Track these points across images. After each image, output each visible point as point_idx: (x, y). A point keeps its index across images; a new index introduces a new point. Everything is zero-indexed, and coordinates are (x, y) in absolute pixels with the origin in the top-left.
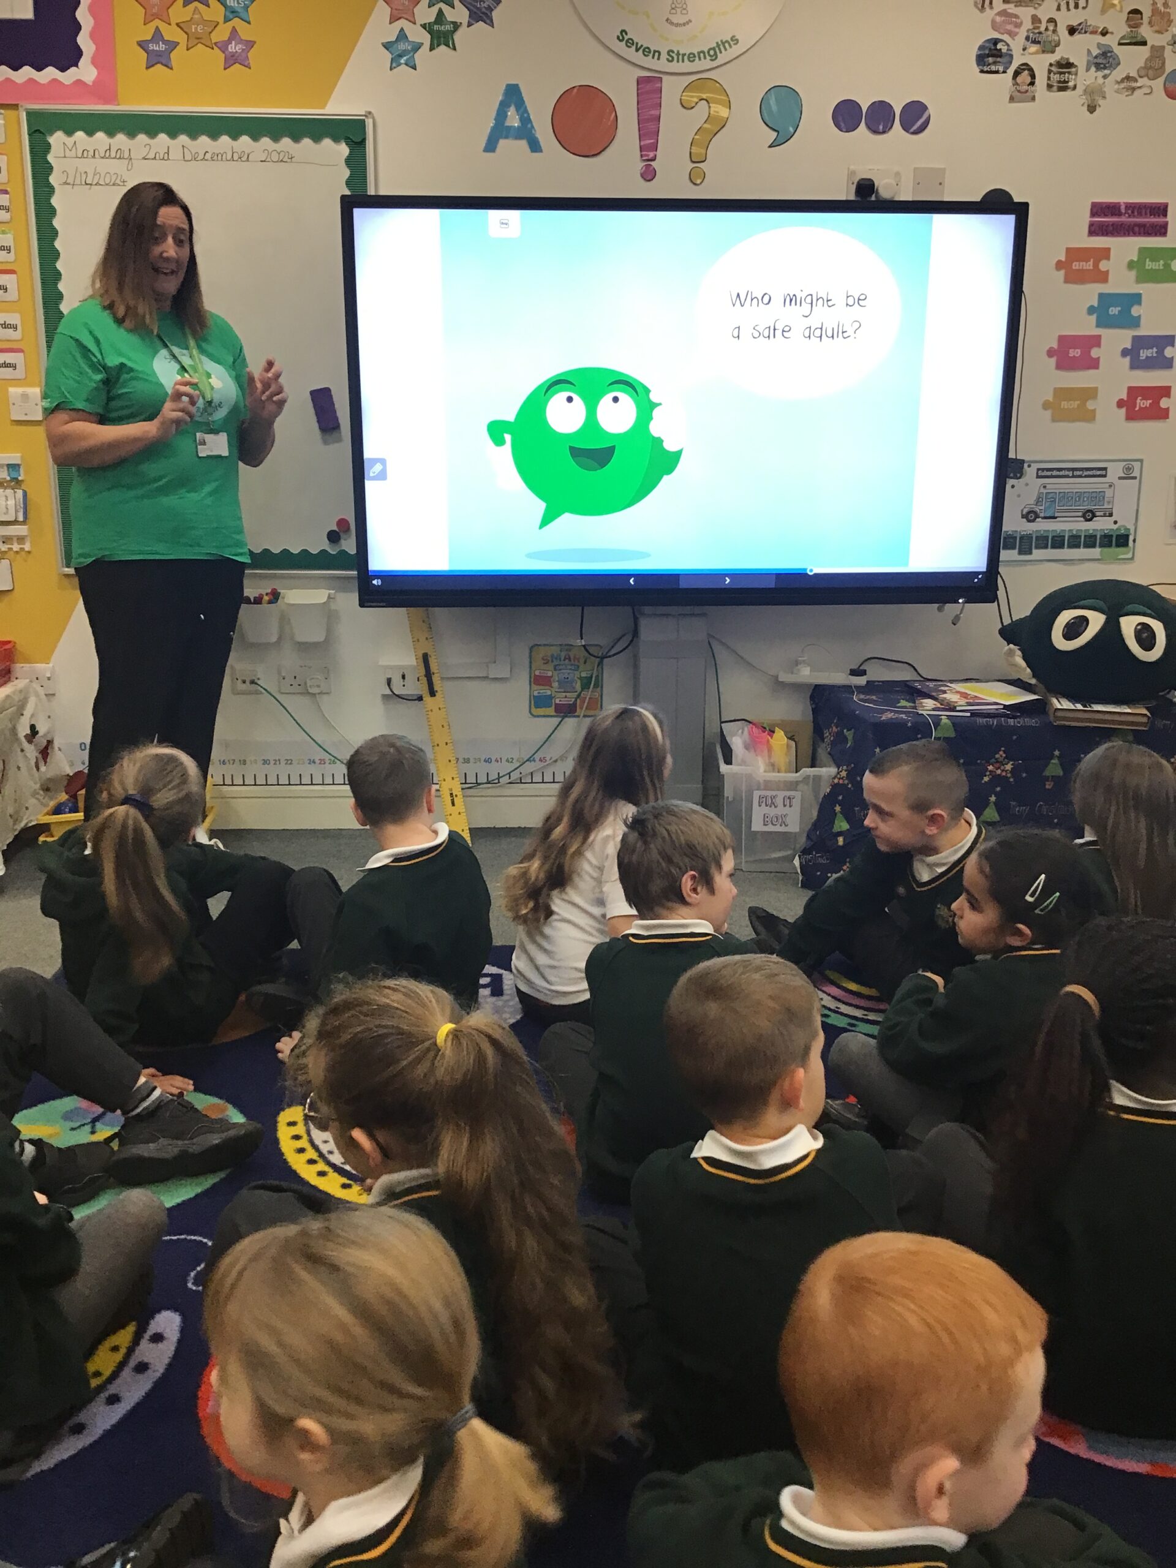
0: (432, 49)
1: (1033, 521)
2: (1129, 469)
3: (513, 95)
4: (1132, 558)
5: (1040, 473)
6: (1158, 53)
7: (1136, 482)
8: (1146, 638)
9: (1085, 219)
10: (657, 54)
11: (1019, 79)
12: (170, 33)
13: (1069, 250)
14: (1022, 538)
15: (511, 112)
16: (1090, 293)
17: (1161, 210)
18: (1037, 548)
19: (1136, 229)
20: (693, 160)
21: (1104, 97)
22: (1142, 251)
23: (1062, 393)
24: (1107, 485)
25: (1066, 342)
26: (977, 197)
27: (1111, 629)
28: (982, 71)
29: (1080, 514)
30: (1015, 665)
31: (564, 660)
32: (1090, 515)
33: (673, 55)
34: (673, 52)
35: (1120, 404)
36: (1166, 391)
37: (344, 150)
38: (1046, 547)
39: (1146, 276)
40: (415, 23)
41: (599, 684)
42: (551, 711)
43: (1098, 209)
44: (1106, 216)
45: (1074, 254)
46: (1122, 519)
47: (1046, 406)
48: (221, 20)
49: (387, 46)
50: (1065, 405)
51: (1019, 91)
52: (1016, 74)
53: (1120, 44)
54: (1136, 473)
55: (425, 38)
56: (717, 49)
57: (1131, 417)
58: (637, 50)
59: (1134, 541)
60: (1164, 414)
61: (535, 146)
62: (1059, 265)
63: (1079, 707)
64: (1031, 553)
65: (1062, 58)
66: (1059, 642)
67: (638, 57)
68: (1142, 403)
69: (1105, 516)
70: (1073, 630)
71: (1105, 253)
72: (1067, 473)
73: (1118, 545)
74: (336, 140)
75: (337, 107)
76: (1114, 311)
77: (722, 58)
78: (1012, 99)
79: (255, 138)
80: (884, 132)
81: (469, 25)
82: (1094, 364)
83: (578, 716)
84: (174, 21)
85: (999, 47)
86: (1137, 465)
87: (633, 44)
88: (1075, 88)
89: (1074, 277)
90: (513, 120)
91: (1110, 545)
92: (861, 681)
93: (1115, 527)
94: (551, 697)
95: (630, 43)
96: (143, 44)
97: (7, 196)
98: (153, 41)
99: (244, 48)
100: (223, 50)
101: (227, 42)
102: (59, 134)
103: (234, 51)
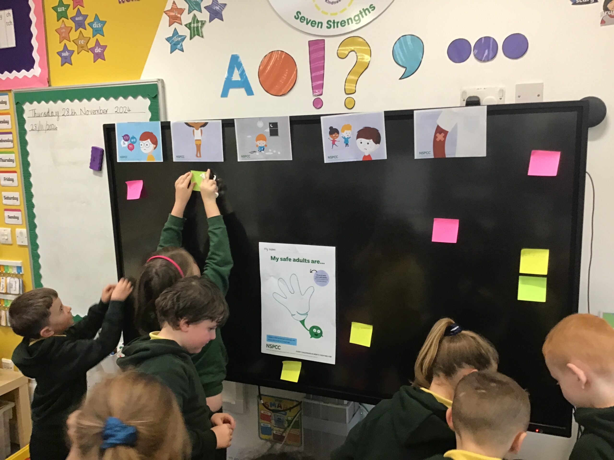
0: (191, 38)
3: (235, 61)
10: (320, 25)
11: (610, 6)
12: (71, 46)
15: (235, 72)
20: (347, 92)
28: (575, 3)
31: (278, 406)
33: (331, 23)
34: (330, 21)
37: (148, 102)
40: (181, 24)
41: (299, 426)
42: (271, 437)
48: (91, 36)
49: (168, 39)
51: (610, 16)
52: (607, 2)
55: (188, 32)
56: (360, 15)
58: (307, 23)
61: (250, 92)
67: (309, 28)
74: (144, 97)
75: (146, 77)
77: (364, 21)
78: (603, 23)
79: (107, 98)
80: (490, 59)
81: (210, 21)
84: (72, 40)
87: (304, 20)
90: (236, 77)
94: (271, 429)
95: (303, 19)
96: (59, 53)
97: (11, 135)
98: (64, 51)
99: (102, 50)
100: (93, 52)
101: (94, 48)
102: (27, 104)
103: (97, 52)
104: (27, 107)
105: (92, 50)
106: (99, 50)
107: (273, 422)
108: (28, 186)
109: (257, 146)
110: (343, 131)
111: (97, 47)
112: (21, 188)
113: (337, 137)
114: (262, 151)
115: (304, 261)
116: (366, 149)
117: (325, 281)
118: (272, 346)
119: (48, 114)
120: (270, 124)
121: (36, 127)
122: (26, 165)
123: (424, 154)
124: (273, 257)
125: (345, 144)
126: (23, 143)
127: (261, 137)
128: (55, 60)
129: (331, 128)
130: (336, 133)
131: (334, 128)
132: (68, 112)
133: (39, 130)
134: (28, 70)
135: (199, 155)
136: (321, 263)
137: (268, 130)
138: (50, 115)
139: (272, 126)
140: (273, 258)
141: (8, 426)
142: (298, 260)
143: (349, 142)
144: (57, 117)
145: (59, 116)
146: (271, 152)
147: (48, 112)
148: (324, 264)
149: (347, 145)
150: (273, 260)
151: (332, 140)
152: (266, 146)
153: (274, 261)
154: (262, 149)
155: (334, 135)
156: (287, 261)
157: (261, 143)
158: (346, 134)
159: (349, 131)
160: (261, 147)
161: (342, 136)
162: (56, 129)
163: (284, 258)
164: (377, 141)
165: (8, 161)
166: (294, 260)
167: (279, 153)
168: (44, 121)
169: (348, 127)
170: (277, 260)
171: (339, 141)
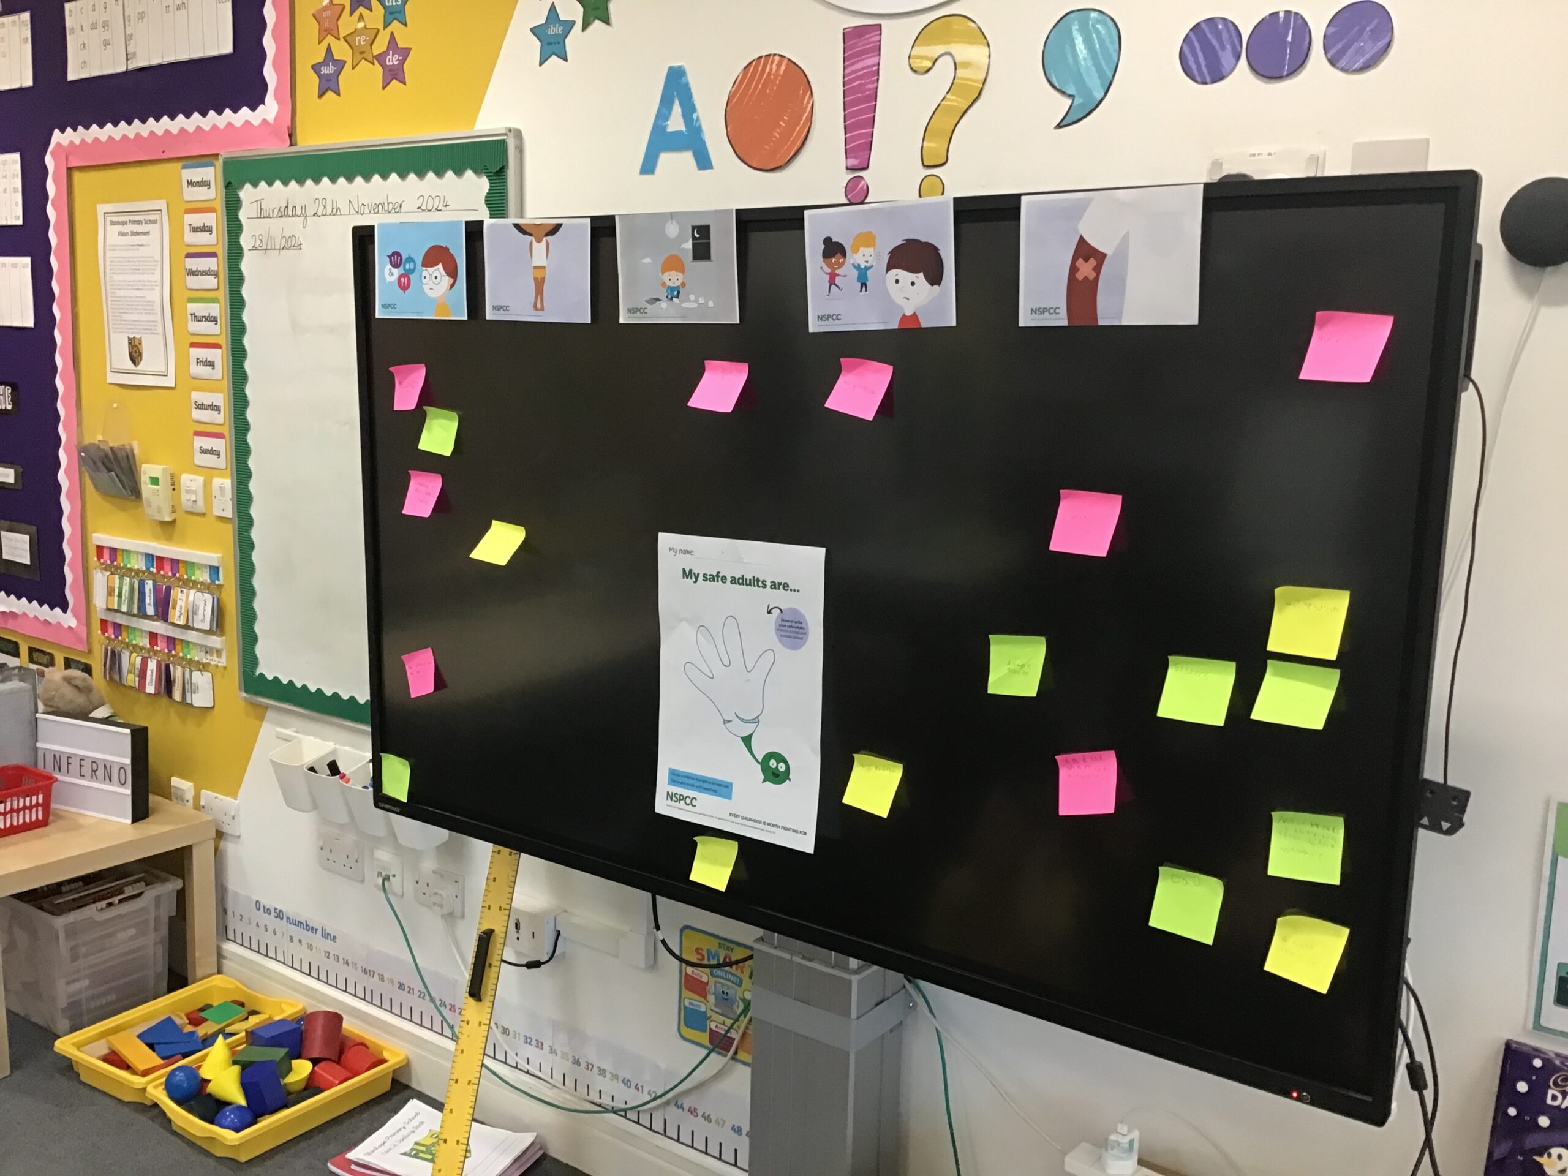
0: (585, 26)
3: (677, 83)
12: (342, 51)
15: (677, 109)
20: (926, 164)
37: (483, 184)
42: (700, 1035)
48: (381, 25)
49: (536, 31)
55: (578, 13)
61: (704, 162)
74: (477, 172)
75: (485, 124)
79: (403, 175)
80: (1290, 73)
84: (343, 34)
90: (676, 123)
94: (704, 1017)
96: (316, 68)
97: (215, 259)
98: (324, 63)
99: (401, 58)
100: (383, 65)
101: (385, 54)
102: (248, 186)
103: (391, 63)
104: (247, 193)
105: (380, 58)
106: (394, 60)
107: (711, 998)
108: (239, 378)
109: (664, 284)
110: (856, 251)
111: (391, 52)
112: (226, 384)
113: (841, 265)
114: (674, 299)
115: (755, 582)
116: (908, 299)
117: (800, 636)
118: (678, 797)
119: (286, 212)
120: (694, 228)
121: (261, 241)
122: (238, 329)
123: (1042, 315)
124: (687, 572)
125: (859, 285)
126: (236, 279)
127: (673, 264)
128: (308, 82)
129: (828, 241)
130: (839, 255)
131: (834, 240)
132: (325, 207)
133: (266, 249)
134: (253, 108)
135: (539, 306)
136: (791, 590)
137: (689, 245)
138: (290, 213)
139: (698, 234)
140: (688, 574)
141: (164, 931)
142: (741, 581)
143: (869, 279)
144: (302, 219)
145: (306, 216)
146: (693, 301)
147: (287, 207)
148: (798, 591)
149: (864, 289)
150: (687, 578)
151: (827, 274)
152: (683, 285)
153: (690, 581)
154: (674, 293)
155: (834, 260)
156: (718, 581)
157: (674, 278)
158: (860, 257)
159: (871, 250)
160: (672, 289)
161: (852, 262)
162: (299, 247)
163: (710, 575)
164: (935, 279)
165: (206, 320)
166: (734, 581)
167: (711, 304)
168: (277, 226)
169: (867, 239)
170: (697, 578)
171: (845, 276)
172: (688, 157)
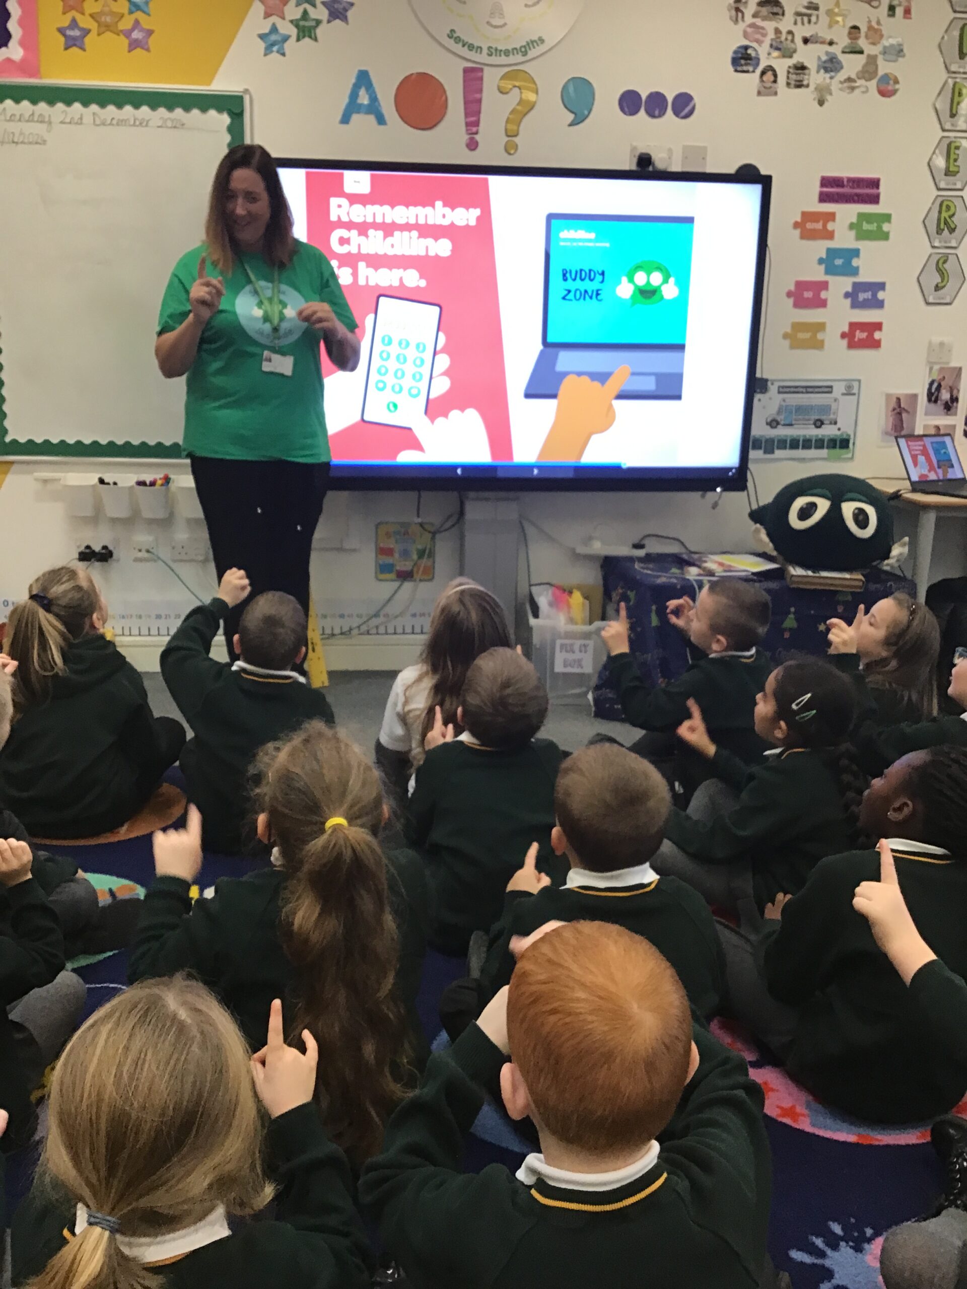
0: (298, 40)
1: (775, 427)
2: (849, 387)
3: (363, 79)
4: (852, 458)
5: (781, 390)
6: (872, 60)
7: (855, 397)
8: (861, 519)
9: (816, 189)
10: (479, 50)
11: (765, 78)
12: (85, 22)
13: (804, 214)
14: (767, 441)
15: (362, 92)
16: (820, 248)
17: (875, 183)
18: (778, 448)
19: (856, 198)
20: (509, 134)
21: (831, 94)
22: (861, 216)
23: (798, 327)
24: (833, 400)
25: (800, 285)
26: (732, 170)
27: (835, 513)
28: (736, 71)
29: (812, 422)
30: (761, 541)
31: (404, 534)
32: (819, 423)
33: (493, 51)
34: (491, 48)
35: (843, 335)
36: (878, 326)
37: (226, 119)
38: (785, 448)
39: (862, 235)
40: (283, 18)
41: (431, 555)
42: (393, 576)
43: (826, 182)
44: (832, 187)
45: (808, 216)
46: (844, 426)
47: (786, 336)
48: (126, 11)
49: (262, 37)
50: (801, 336)
51: (765, 87)
52: (763, 73)
53: (843, 52)
54: (855, 391)
55: (293, 31)
56: (527, 47)
57: (852, 345)
58: (464, 46)
59: (854, 444)
60: (876, 344)
61: (381, 120)
62: (796, 225)
63: (810, 573)
64: (773, 452)
65: (798, 62)
66: (796, 523)
67: (465, 52)
68: (860, 335)
69: (831, 423)
70: (805, 513)
71: (831, 216)
72: (801, 390)
73: (842, 447)
74: (220, 110)
75: (221, 85)
76: (839, 262)
77: (532, 54)
78: (759, 93)
79: (153, 108)
80: (660, 116)
81: (329, 22)
82: (823, 304)
83: (415, 581)
84: (88, 11)
85: (749, 51)
86: (856, 384)
87: (460, 40)
88: (808, 86)
89: (808, 235)
90: (364, 99)
91: (834, 447)
92: (641, 553)
93: (838, 433)
94: (392, 565)
95: (458, 40)
96: (61, 30)
98: (70, 28)
99: (145, 35)
100: (128, 37)
101: (131, 30)
103: (136, 37)
105: (127, 34)
106: (139, 35)
107: (396, 555)
111: (136, 30)
128: (51, 39)
147: (33, 117)
162: (44, 143)
172: (372, 118)
